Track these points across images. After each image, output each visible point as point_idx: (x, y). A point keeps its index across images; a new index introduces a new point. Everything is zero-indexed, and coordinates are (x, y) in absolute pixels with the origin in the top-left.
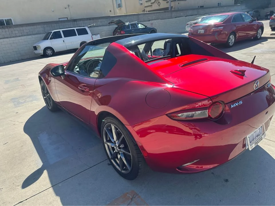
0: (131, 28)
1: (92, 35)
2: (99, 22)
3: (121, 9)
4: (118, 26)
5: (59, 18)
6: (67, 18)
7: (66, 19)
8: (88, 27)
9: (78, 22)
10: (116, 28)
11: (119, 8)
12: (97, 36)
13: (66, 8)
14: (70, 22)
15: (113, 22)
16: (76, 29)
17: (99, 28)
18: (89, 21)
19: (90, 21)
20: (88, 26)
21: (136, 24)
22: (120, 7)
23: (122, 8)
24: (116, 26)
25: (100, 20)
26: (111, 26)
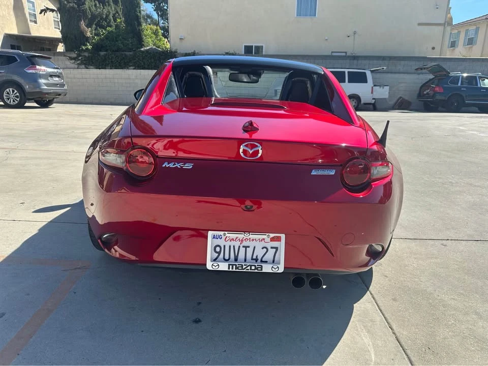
0: (459, 85)
1: (375, 86)
2: (401, 66)
3: (454, 49)
4: (436, 76)
5: (332, 52)
6: (346, 53)
7: (344, 54)
8: (371, 71)
9: (360, 62)
10: (430, 80)
11: (452, 48)
12: (383, 88)
13: (349, 36)
14: (346, 60)
15: (424, 68)
16: (348, 72)
17: (397, 76)
18: (381, 62)
19: (384, 61)
20: (372, 69)
21: (476, 77)
22: (454, 47)
23: (456, 49)
24: (431, 76)
25: (403, 62)
26: (421, 76)
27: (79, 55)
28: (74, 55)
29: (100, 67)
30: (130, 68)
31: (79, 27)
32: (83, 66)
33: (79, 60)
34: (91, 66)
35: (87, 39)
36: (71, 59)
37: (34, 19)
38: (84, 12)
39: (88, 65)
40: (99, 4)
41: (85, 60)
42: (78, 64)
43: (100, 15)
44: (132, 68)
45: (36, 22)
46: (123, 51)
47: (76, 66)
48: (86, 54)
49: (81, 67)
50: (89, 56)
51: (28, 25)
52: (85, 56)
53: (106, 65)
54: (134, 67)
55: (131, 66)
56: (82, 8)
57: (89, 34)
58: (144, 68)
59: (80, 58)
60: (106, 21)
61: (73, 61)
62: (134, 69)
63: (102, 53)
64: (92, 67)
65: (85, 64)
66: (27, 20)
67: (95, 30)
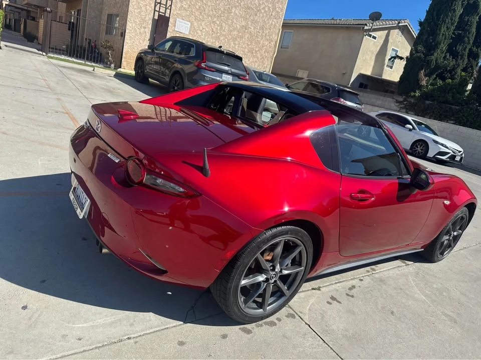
27: (405, 100)
28: (401, 99)
29: (420, 114)
30: (450, 122)
31: (417, 75)
32: (404, 110)
33: (404, 104)
34: (412, 111)
35: (420, 87)
36: (397, 102)
37: (391, 65)
38: (429, 63)
39: (410, 111)
40: (450, 56)
41: (408, 106)
42: (401, 107)
43: (445, 67)
44: (452, 122)
45: (391, 68)
46: (450, 104)
47: (398, 109)
48: (412, 101)
49: (402, 110)
50: (414, 103)
51: (383, 69)
52: (410, 102)
53: (426, 114)
54: (454, 122)
55: (452, 120)
56: (428, 58)
57: (424, 83)
58: (464, 125)
59: (405, 103)
60: (451, 73)
61: (398, 104)
62: (453, 124)
63: (427, 102)
64: (412, 113)
65: (407, 109)
66: (384, 64)
67: (433, 80)
